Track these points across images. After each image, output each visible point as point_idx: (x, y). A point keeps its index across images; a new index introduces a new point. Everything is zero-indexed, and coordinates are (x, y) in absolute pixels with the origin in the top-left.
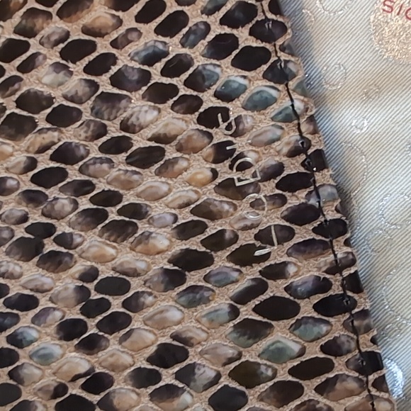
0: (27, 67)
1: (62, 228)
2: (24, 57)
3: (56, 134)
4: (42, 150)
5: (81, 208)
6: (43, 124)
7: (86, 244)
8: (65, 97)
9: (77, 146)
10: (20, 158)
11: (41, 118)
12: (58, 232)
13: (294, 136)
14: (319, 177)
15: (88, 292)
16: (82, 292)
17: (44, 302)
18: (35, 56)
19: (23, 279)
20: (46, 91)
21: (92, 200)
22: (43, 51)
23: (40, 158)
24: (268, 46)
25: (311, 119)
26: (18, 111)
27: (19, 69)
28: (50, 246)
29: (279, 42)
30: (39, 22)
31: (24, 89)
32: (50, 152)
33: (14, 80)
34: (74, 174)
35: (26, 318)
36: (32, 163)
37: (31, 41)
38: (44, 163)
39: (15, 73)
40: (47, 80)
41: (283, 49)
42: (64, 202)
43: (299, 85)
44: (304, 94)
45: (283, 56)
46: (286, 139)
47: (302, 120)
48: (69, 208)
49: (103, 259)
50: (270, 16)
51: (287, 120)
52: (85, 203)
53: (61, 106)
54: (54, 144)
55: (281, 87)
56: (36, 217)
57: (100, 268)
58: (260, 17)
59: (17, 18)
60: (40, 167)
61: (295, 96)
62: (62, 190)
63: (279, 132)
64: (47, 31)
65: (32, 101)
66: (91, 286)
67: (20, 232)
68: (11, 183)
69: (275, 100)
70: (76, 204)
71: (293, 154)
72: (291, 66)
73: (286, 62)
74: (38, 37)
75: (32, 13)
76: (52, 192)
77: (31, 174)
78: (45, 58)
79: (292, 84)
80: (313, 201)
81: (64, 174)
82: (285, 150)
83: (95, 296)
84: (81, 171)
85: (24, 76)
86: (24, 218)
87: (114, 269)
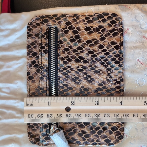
0: (82, 52)
1: (80, 79)
2: (82, 50)
3: (84, 64)
4: (80, 66)
5: (84, 77)
6: (82, 62)
7: (83, 82)
8: (87, 59)
9: (86, 67)
10: (77, 66)
11: (82, 61)
12: (79, 79)
13: (120, 76)
14: (122, 82)
15: (82, 90)
16: (81, 90)
17: (74, 89)
19: (71, 85)
20: (84, 57)
21: (86, 76)
22: (85, 50)
23: (80, 67)
24: (120, 61)
25: (123, 74)
26: (78, 59)
27: (80, 52)
28: (77, 81)
29: (122, 61)
30: (86, 46)
31: (80, 55)
32: (82, 66)
33: (79, 53)
34: (85, 71)
35: (70, 91)
36: (78, 67)
37: (84, 48)
38: (80, 68)
39: (79, 52)
40: (85, 55)
41: (122, 62)
42: (82, 75)
43: (123, 68)
44: (123, 70)
45: (122, 63)
46: (119, 76)
47: (122, 74)
48: (82, 76)
49: (86, 85)
50: (121, 57)
51: (120, 73)
52: (85, 76)
53: (86, 60)
54: (83, 65)
55: (120, 68)
56: (76, 76)
57: (85, 87)
58: (120, 57)
59: (82, 43)
60: (79, 68)
61: (122, 70)
62: (82, 73)
63: (118, 74)
64: (87, 47)
65: (81, 58)
66: (82, 89)
67: (73, 77)
68: (74, 69)
69: (119, 69)
70: (83, 76)
71: (119, 78)
72: (122, 65)
73: (122, 64)
74: (85, 48)
75: (85, 43)
76: (80, 73)
77: (78, 69)
78: (85, 52)
79: (122, 68)
80: (120, 86)
81: (83, 70)
82: (118, 77)
83: (83, 90)
84: (86, 71)
85: (81, 53)
87: (87, 87)
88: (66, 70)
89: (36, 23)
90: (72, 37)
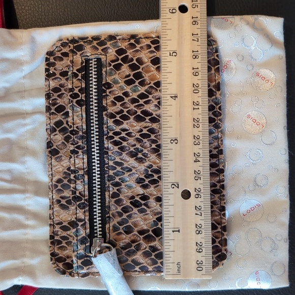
0: (147, 102)
1: (145, 151)
2: (146, 99)
3: (150, 124)
4: (145, 128)
5: (152, 147)
6: (147, 120)
7: (151, 158)
8: (156, 115)
9: (156, 129)
10: (138, 128)
11: (147, 118)
12: (144, 152)
13: (216, 144)
14: (220, 156)
16: (146, 171)
17: (134, 171)
18: (150, 100)
19: (129, 163)
20: (151, 111)
21: (156, 146)
22: (153, 100)
23: (144, 130)
24: (216, 118)
25: (222, 141)
26: (141, 114)
27: (144, 102)
28: (140, 155)
29: (219, 118)
30: (153, 91)
31: (144, 109)
32: (147, 129)
33: (141, 105)
34: (153, 137)
35: (127, 174)
36: (141, 131)
37: (150, 96)
38: (145, 131)
39: (143, 103)
40: (152, 108)
41: (219, 120)
42: (148, 144)
43: (221, 131)
44: (222, 133)
45: (219, 122)
46: (214, 144)
47: (220, 140)
48: (149, 146)
49: (155, 163)
50: (218, 110)
51: (216, 139)
52: (154, 146)
53: (154, 117)
54: (149, 127)
55: (216, 130)
56: (138, 146)
57: (154, 165)
58: (215, 110)
60: (143, 132)
61: (219, 133)
62: (148, 140)
63: (213, 142)
64: (155, 94)
65: (146, 113)
66: (149, 170)
67: (132, 149)
68: (133, 134)
69: (214, 133)
70: (151, 146)
71: (215, 148)
72: (220, 125)
73: (219, 124)
74: (152, 95)
75: (151, 87)
76: (145, 140)
77: (140, 133)
78: (153, 102)
79: (219, 130)
80: (217, 162)
81: (150, 136)
82: (213, 147)
83: (150, 173)
84: (155, 137)
85: (145, 105)
86: (135, 145)
87: (157, 167)
88: (119, 136)
89: (61, 52)
90: (129, 76)
